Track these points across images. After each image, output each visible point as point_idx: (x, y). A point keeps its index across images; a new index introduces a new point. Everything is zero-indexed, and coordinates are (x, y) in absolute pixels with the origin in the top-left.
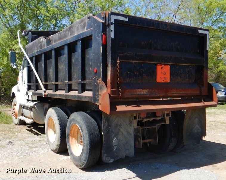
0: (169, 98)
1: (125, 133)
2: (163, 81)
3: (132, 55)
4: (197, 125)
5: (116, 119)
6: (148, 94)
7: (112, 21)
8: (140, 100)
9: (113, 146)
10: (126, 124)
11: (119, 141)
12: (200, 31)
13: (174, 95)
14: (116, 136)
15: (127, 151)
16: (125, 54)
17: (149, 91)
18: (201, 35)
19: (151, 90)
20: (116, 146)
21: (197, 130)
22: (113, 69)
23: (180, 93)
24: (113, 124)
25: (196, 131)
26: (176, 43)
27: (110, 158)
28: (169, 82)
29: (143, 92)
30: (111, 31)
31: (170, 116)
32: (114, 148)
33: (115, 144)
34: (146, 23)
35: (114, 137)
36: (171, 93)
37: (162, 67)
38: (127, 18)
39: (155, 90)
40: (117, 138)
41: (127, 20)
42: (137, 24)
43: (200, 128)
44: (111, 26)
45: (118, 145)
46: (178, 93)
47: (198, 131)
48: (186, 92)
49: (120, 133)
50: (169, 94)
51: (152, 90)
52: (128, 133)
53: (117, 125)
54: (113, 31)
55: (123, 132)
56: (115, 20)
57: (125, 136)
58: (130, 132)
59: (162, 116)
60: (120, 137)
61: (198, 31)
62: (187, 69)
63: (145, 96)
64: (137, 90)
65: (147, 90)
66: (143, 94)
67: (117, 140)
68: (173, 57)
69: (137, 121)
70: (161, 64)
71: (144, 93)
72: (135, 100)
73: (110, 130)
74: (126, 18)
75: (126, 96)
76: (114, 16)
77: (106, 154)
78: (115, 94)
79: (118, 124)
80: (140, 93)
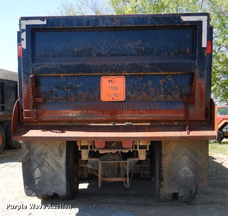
0: (126, 123)
1: (53, 165)
2: (113, 99)
3: (54, 67)
4: (186, 166)
5: (40, 146)
6: (80, 117)
7: (24, 27)
8: (75, 124)
9: (35, 178)
10: (55, 154)
11: (43, 173)
12: (184, 19)
13: (127, 118)
14: (40, 166)
15: (55, 187)
16: (44, 66)
17: (81, 114)
18: (187, 24)
19: (85, 111)
20: (39, 178)
21: (185, 174)
22: (27, 85)
23: (140, 117)
24: (36, 152)
25: (183, 175)
26: (137, 43)
27: (31, 192)
28: (123, 100)
29: (73, 114)
30: (23, 40)
31: (147, 148)
32: (36, 181)
33: (37, 176)
34: (75, 23)
35: (36, 168)
36: (122, 116)
37: (110, 79)
38: (46, 20)
39: (93, 111)
40: (41, 170)
41: (45, 23)
42: (61, 25)
43: (191, 172)
44: (23, 33)
45: (42, 177)
46: (136, 115)
47: (188, 175)
48: (152, 115)
49: (45, 164)
50: (119, 117)
51: (87, 111)
52: (58, 165)
53: (41, 154)
54: (25, 40)
55: (50, 163)
56: (27, 26)
57: (53, 169)
58: (60, 164)
59: (133, 147)
60: (45, 168)
61: (180, 19)
62: (161, 80)
63: (76, 119)
64: (63, 111)
65: (79, 112)
66: (72, 117)
67: (41, 171)
68: (127, 64)
69: (88, 151)
70: (109, 75)
71: (74, 116)
72: (67, 124)
73: (32, 158)
74: (43, 20)
75: (45, 119)
76: (26, 21)
77: (28, 186)
78: (30, 116)
79: (43, 153)
80: (66, 115)
